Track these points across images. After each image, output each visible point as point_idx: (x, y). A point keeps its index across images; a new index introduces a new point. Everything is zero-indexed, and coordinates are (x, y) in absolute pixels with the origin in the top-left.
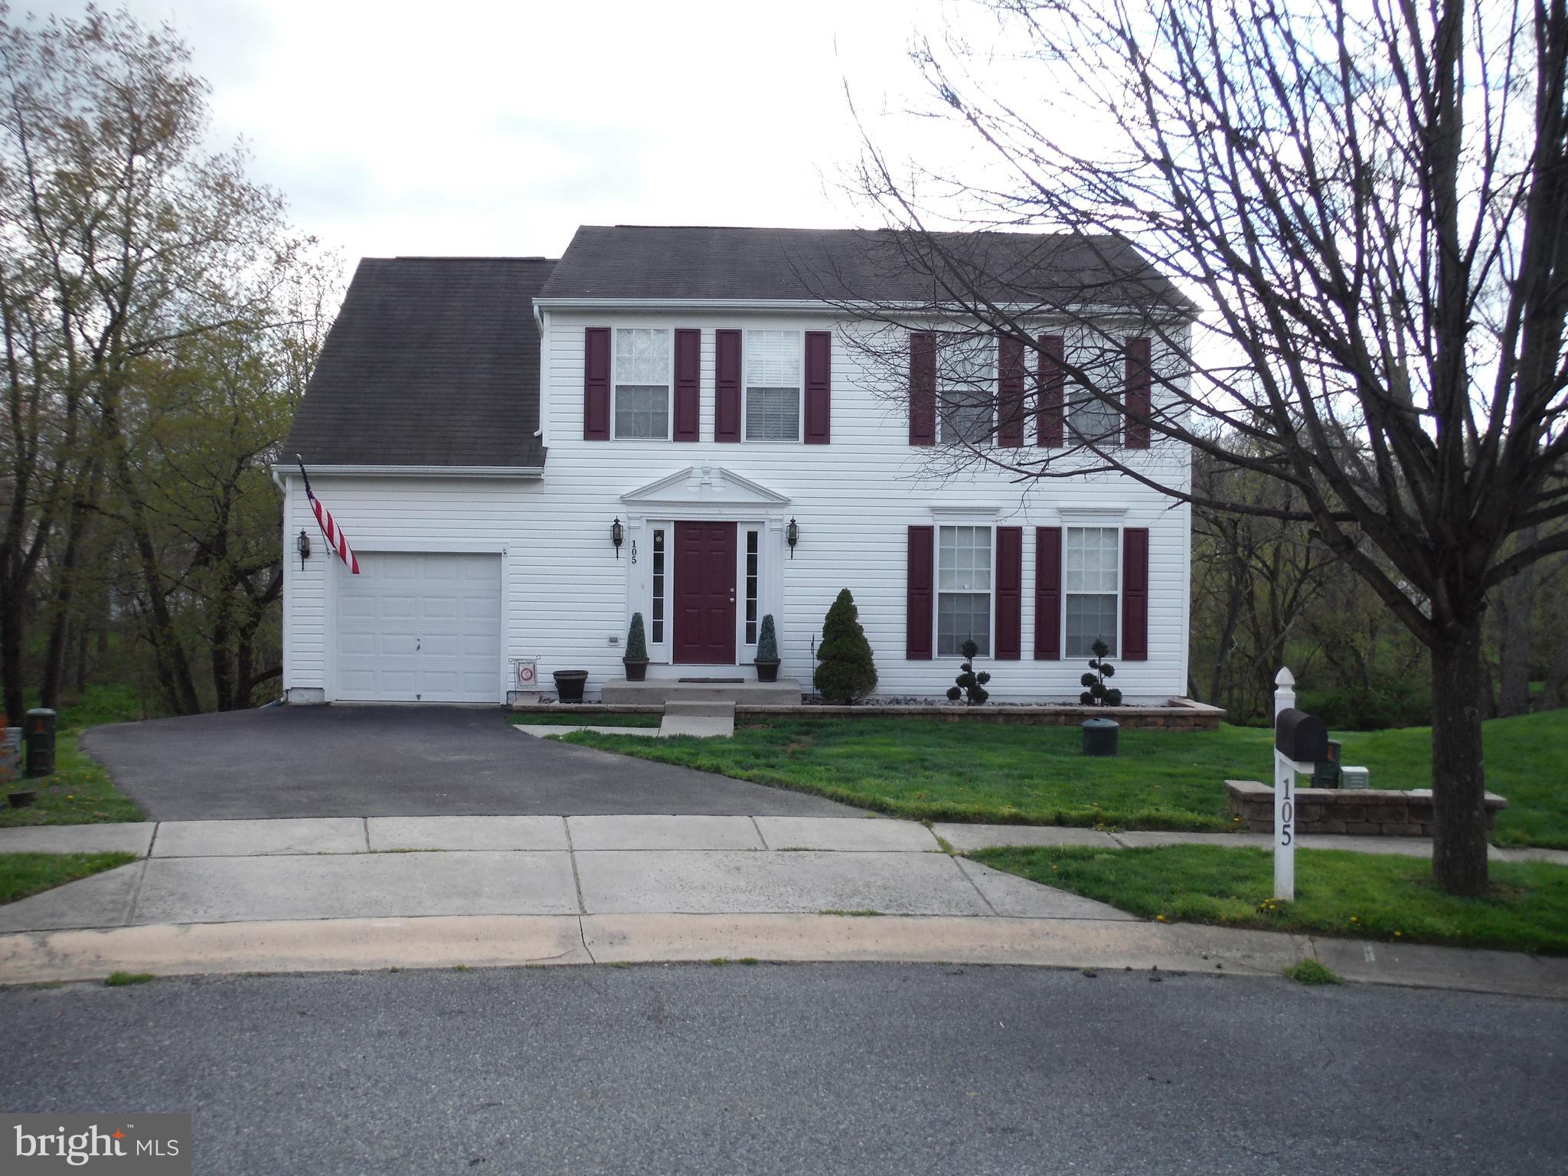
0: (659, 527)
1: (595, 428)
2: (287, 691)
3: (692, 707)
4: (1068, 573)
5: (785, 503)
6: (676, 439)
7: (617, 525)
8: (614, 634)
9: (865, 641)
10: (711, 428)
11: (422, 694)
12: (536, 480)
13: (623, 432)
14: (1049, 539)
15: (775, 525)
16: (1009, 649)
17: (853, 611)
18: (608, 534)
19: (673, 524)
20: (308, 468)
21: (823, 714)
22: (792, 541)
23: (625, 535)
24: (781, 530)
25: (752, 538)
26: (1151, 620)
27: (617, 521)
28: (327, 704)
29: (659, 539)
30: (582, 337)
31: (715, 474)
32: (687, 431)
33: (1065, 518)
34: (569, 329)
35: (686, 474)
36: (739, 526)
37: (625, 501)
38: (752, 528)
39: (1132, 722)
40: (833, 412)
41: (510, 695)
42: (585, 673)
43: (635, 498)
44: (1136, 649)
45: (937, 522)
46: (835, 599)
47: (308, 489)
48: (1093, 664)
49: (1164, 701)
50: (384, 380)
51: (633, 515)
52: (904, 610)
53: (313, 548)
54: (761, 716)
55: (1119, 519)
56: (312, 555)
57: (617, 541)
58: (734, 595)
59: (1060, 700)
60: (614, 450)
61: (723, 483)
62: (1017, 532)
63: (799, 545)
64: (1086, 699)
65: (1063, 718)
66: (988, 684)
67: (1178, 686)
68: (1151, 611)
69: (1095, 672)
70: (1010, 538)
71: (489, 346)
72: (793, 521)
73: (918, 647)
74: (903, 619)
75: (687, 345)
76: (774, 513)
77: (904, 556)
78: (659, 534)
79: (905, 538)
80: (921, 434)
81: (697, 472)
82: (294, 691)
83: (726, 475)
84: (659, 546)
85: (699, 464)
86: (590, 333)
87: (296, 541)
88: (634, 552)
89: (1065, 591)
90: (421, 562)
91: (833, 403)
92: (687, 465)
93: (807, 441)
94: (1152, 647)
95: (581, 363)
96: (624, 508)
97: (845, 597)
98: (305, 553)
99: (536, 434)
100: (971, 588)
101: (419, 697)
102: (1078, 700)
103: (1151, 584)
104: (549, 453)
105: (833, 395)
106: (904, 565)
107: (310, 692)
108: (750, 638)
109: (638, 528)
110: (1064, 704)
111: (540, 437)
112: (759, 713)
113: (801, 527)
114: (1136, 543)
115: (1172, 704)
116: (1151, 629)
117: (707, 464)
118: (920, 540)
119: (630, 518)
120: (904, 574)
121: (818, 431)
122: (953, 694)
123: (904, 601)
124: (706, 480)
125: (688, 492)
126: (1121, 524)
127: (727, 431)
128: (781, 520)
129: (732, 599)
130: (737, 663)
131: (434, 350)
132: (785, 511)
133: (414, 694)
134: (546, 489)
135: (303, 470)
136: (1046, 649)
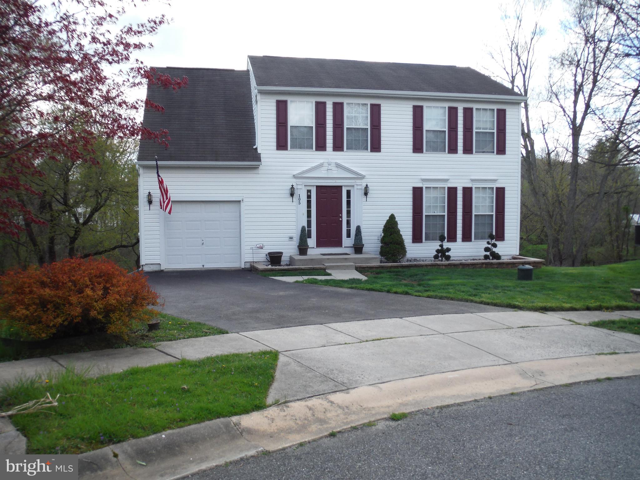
0: (309, 188)
1: (281, 145)
2: (142, 266)
3: (338, 266)
4: (475, 206)
5: (362, 177)
6: (317, 150)
7: (292, 187)
8: (291, 235)
9: (401, 236)
10: (331, 145)
11: (205, 265)
12: (256, 168)
13: (293, 147)
14: (467, 192)
15: (359, 187)
16: (452, 238)
17: (396, 223)
18: (288, 192)
19: (315, 187)
20: (159, 163)
21: (391, 267)
22: (366, 194)
23: (296, 192)
24: (361, 189)
25: (349, 193)
26: (506, 224)
27: (292, 186)
28: (162, 271)
29: (309, 194)
30: (275, 104)
31: (333, 165)
32: (321, 146)
33: (474, 183)
34: (267, 100)
35: (321, 165)
36: (343, 188)
37: (294, 177)
38: (348, 188)
39: (510, 266)
40: (382, 139)
41: (246, 263)
42: (281, 253)
43: (300, 176)
44: (500, 236)
45: (424, 185)
46: (388, 218)
47: (158, 173)
48: (488, 243)
49: (510, 257)
50: (177, 123)
51: (299, 183)
52: (411, 222)
53: (154, 200)
54: (366, 269)
55: (494, 183)
56: (153, 203)
57: (292, 195)
58: (341, 217)
59: (472, 258)
60: (290, 154)
61: (336, 169)
62: (455, 189)
63: (369, 195)
64: (486, 257)
65: (484, 265)
66: (450, 252)
67: (516, 251)
68: (506, 221)
69: (490, 246)
70: (452, 192)
71: (221, 108)
72: (367, 185)
73: (417, 238)
74: (411, 226)
75: (320, 108)
76: (358, 182)
77: (411, 200)
78: (309, 191)
79: (411, 192)
80: (418, 148)
81: (326, 165)
82: (146, 265)
83: (338, 166)
84: (309, 197)
85: (326, 161)
86: (278, 103)
87: (146, 197)
88: (299, 199)
89: (474, 213)
90: (203, 206)
91: (382, 135)
92: (322, 161)
93: (372, 151)
94: (506, 235)
95: (275, 116)
96: (294, 180)
97: (392, 217)
98: (150, 202)
99: (254, 147)
100: (437, 213)
101: (203, 266)
102: (483, 258)
103: (506, 210)
104: (262, 156)
105: (382, 131)
106: (411, 203)
107: (154, 265)
108: (349, 236)
109: (301, 189)
110: (474, 260)
111: (256, 149)
112: (365, 267)
113: (370, 188)
114: (500, 193)
115: (514, 258)
116: (506, 228)
117: (330, 160)
118: (417, 193)
119: (297, 185)
120: (411, 207)
121: (376, 147)
122: (436, 257)
123: (411, 218)
124: (330, 167)
125: (322, 173)
126: (495, 185)
127: (338, 147)
128: (361, 185)
129: (341, 219)
130: (343, 247)
131: (196, 109)
132: (364, 180)
133: (201, 265)
134: (260, 172)
135: (157, 163)
136: (467, 237)
